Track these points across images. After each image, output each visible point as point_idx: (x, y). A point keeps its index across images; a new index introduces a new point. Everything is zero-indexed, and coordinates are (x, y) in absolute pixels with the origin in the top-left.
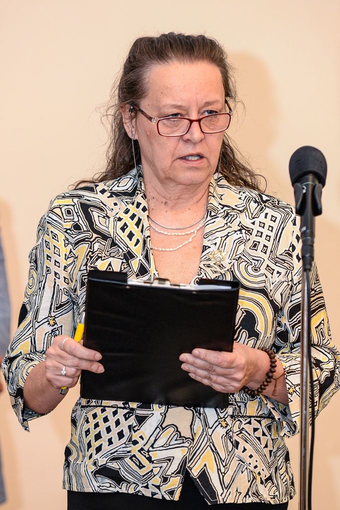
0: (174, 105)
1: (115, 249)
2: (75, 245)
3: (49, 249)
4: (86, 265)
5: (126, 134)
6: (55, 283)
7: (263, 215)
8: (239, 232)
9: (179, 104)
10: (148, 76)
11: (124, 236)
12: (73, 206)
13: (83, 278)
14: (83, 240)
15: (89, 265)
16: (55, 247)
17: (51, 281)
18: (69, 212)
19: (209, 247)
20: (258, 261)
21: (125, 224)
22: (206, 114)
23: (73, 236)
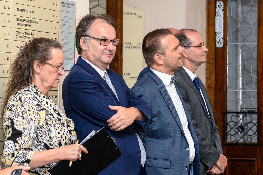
2: (39, 111)
3: (31, 112)
6: (35, 124)
11: (46, 107)
12: (33, 97)
14: (42, 109)
16: (33, 112)
17: (33, 123)
18: (33, 100)
23: (38, 108)
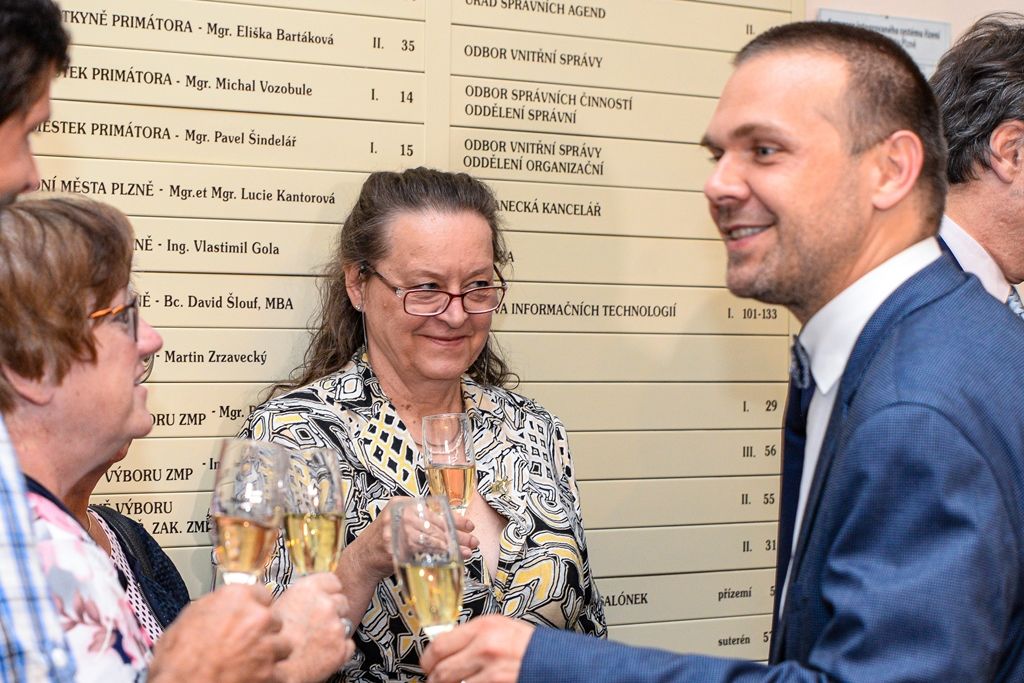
0: (427, 272)
1: (375, 487)
4: (355, 509)
5: (349, 302)
7: (527, 424)
8: (513, 450)
9: (435, 271)
10: (391, 228)
11: (383, 465)
12: (307, 423)
13: (351, 529)
15: (360, 510)
18: (304, 434)
19: (487, 474)
20: (548, 490)
21: (378, 449)
22: (474, 287)
